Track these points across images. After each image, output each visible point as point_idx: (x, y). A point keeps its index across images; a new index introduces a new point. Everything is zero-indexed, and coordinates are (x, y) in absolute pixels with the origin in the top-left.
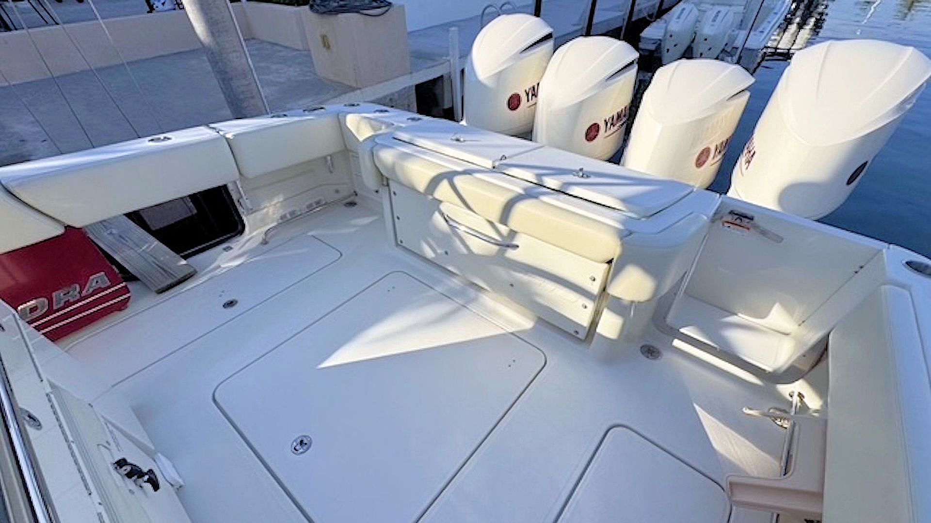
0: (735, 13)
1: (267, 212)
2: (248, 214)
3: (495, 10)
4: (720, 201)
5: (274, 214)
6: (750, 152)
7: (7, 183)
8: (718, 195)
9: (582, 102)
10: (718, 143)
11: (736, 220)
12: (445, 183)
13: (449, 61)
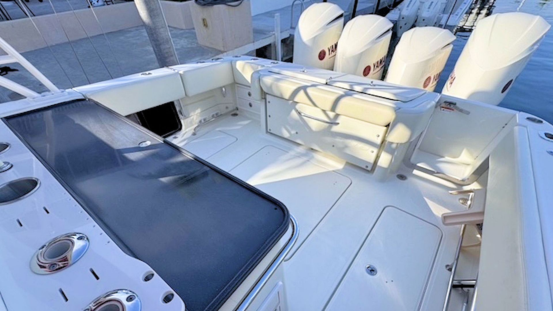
0: (442, 3)
1: (193, 119)
2: (184, 119)
3: (301, 2)
4: (440, 97)
5: (196, 119)
6: (452, 78)
7: (86, 94)
8: (439, 94)
9: (362, 53)
10: (435, 74)
11: (447, 105)
12: (302, 92)
13: (274, 34)
